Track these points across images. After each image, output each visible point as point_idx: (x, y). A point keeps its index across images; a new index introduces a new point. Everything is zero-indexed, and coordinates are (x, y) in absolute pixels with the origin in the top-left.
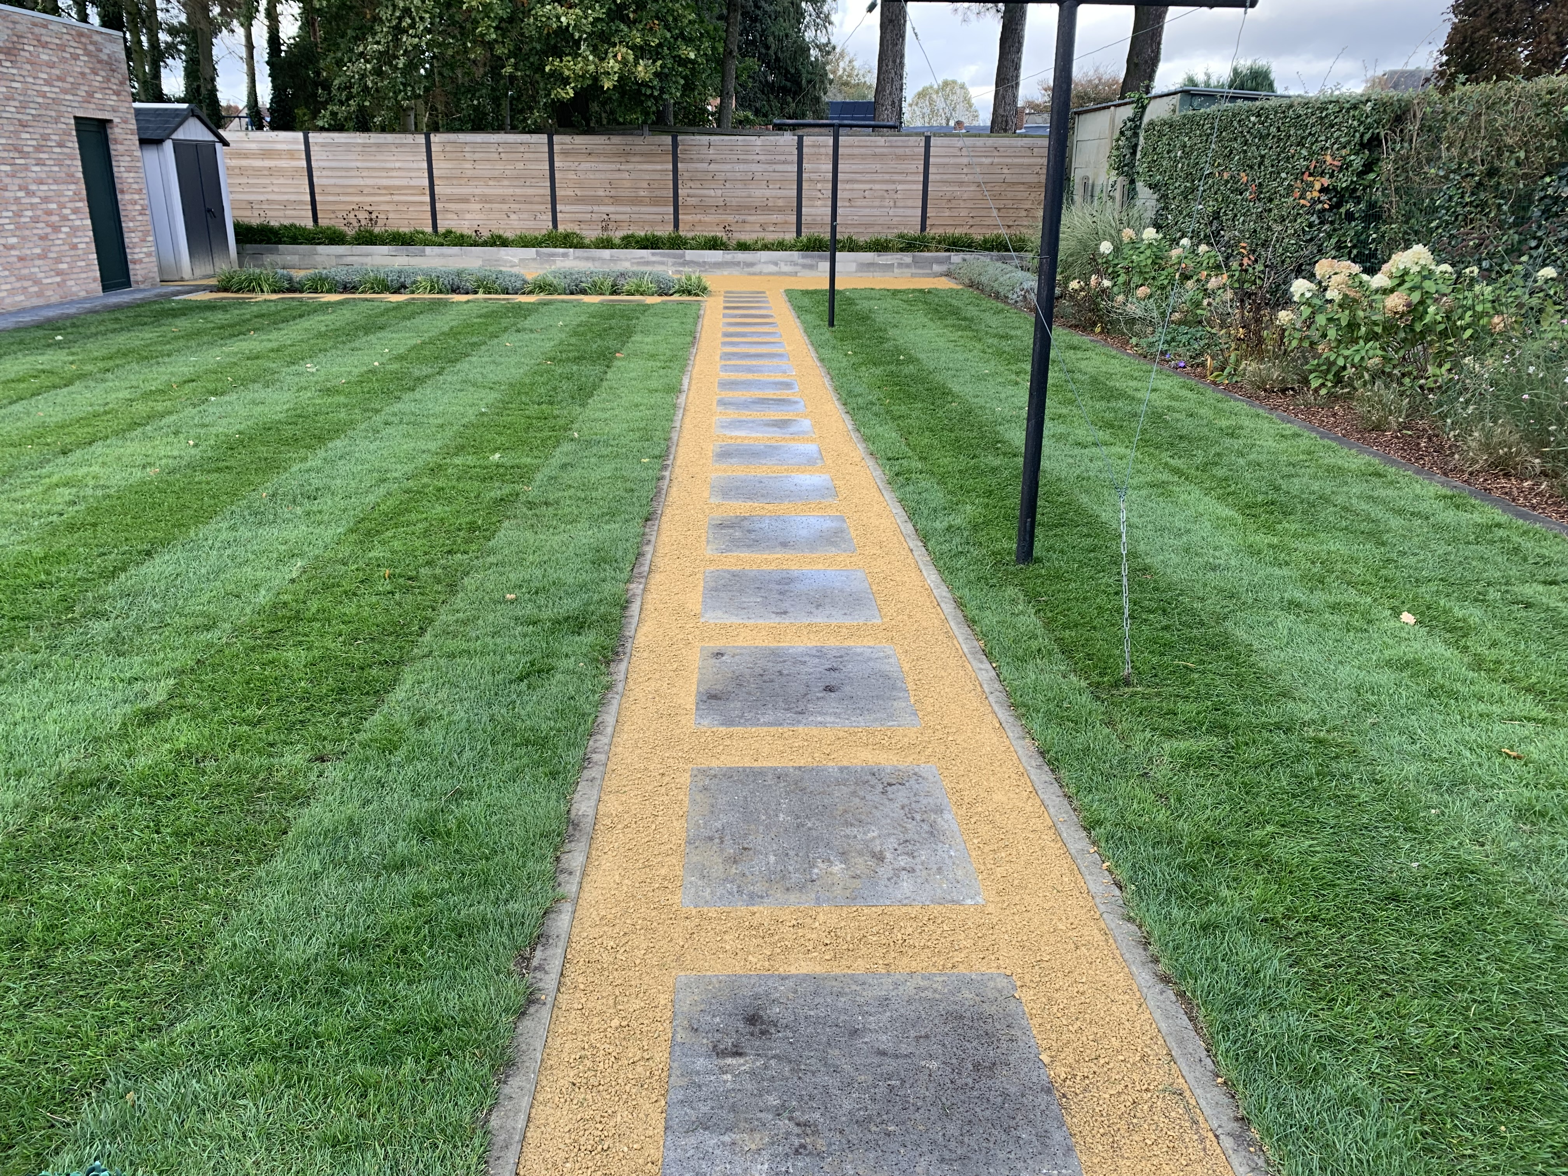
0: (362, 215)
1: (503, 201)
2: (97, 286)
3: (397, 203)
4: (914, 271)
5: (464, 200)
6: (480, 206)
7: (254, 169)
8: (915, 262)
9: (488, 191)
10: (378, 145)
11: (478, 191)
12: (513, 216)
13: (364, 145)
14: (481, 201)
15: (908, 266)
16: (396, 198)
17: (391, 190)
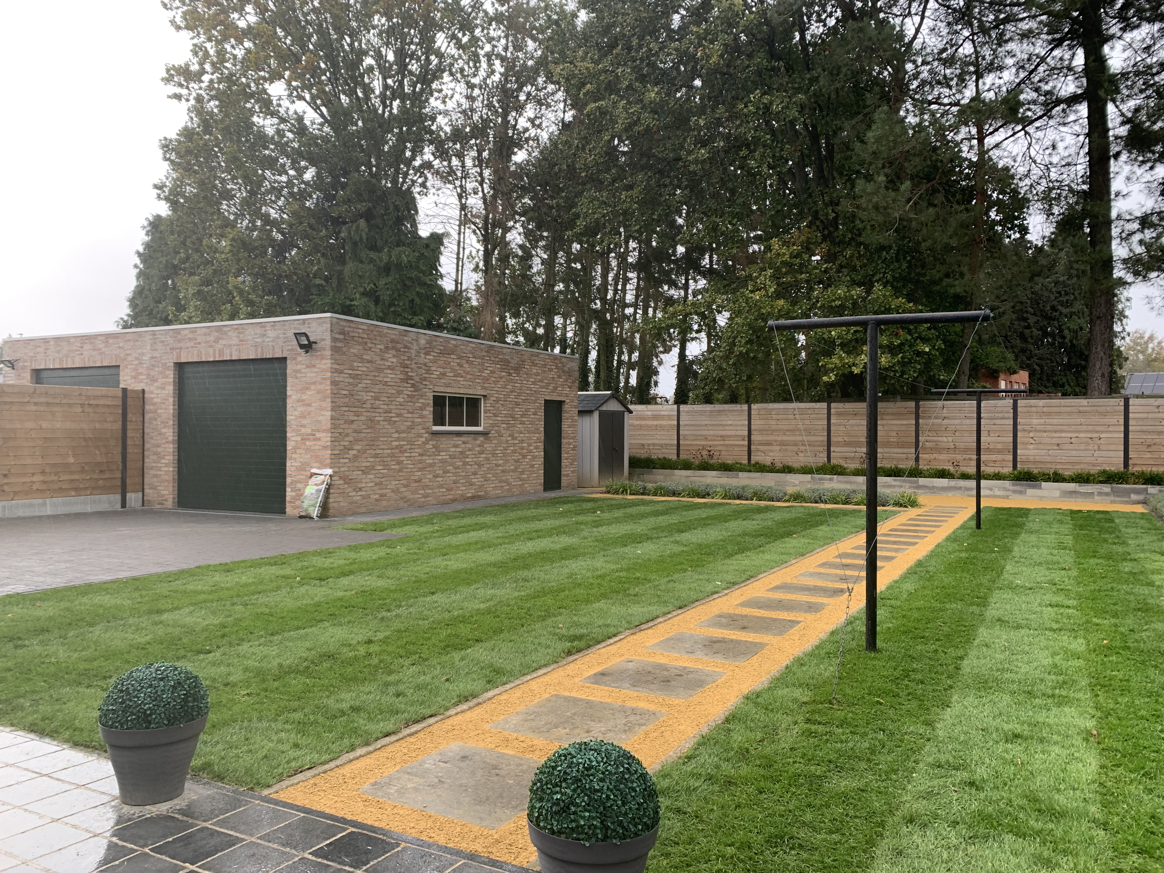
0: (705, 453)
1: (795, 445)
2: (541, 488)
3: (727, 445)
4: (1112, 498)
5: (769, 444)
6: (778, 448)
7: (647, 426)
8: (1114, 492)
9: (785, 438)
10: (720, 411)
11: (779, 438)
12: (801, 454)
13: (711, 411)
14: (780, 445)
15: (1107, 494)
16: (727, 442)
17: (723, 438)
